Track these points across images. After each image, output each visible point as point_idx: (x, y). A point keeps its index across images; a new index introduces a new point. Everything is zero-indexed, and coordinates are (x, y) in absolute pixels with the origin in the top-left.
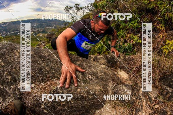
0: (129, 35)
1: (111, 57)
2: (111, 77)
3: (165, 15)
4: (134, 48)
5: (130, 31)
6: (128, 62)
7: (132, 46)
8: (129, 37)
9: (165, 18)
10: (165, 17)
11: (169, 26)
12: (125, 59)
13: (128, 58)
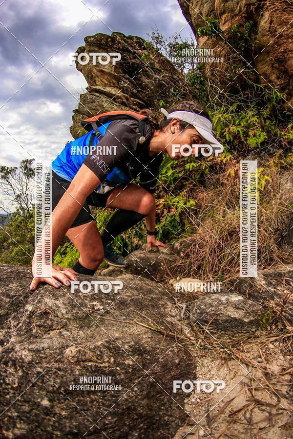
0: (162, 201)
1: (139, 258)
2: (163, 294)
3: (225, 134)
4: (182, 223)
5: (160, 192)
6: (184, 253)
7: (178, 219)
8: (164, 205)
9: (226, 140)
10: (225, 137)
11: (238, 151)
12: (174, 251)
13: (181, 244)
